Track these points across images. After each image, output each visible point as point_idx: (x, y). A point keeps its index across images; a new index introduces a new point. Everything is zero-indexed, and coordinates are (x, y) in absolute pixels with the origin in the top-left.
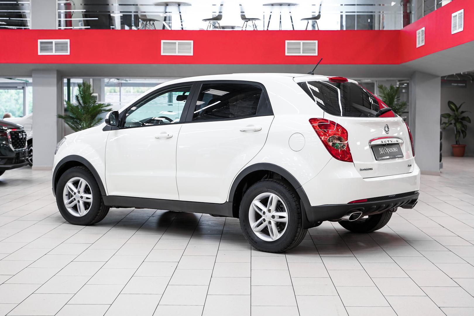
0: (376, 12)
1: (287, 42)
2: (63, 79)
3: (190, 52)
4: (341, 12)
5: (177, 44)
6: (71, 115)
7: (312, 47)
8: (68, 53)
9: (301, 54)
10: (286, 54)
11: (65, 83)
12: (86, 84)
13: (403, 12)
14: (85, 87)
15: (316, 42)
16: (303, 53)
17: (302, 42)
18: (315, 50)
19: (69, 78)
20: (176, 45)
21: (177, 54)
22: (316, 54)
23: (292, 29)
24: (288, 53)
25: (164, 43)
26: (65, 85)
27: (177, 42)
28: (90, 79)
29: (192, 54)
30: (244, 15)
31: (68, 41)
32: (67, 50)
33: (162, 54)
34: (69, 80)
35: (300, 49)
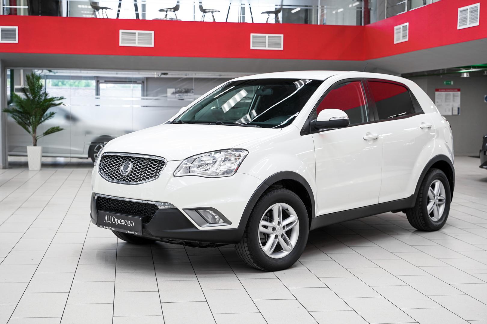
0: (313, 6)
1: (252, 35)
2: (6, 70)
3: (151, 44)
4: (276, 5)
5: (137, 34)
6: (18, 109)
7: (277, 41)
8: (17, 42)
9: (267, 48)
10: (252, 48)
11: (9, 75)
12: (35, 76)
13: (364, 8)
14: (35, 79)
15: (282, 36)
16: (268, 47)
17: (267, 35)
18: (280, 44)
19: (12, 68)
20: (135, 35)
21: (137, 45)
22: (282, 49)
23: (251, 22)
24: (253, 47)
25: (122, 33)
26: (8, 77)
27: (137, 32)
28: (20, 70)
29: (152, 46)
30: (202, 6)
31: (16, 28)
32: (15, 38)
33: (121, 44)
34: (12, 72)
35: (265, 42)
